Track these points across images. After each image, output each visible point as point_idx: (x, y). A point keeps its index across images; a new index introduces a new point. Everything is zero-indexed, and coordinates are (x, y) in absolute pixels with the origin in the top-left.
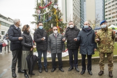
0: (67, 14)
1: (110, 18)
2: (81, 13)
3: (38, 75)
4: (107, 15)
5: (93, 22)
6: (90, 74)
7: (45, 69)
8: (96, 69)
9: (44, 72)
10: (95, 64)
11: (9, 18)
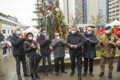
0: (69, 9)
1: (114, 12)
2: (83, 7)
3: (44, 78)
4: (111, 9)
5: (96, 18)
6: (91, 75)
7: (50, 72)
8: (97, 70)
9: (49, 74)
10: (96, 64)
11: (9, 16)
